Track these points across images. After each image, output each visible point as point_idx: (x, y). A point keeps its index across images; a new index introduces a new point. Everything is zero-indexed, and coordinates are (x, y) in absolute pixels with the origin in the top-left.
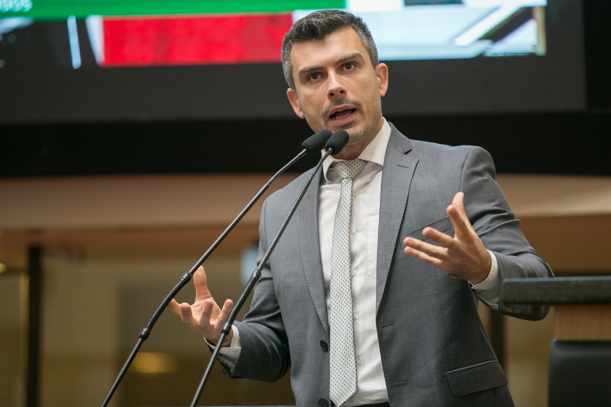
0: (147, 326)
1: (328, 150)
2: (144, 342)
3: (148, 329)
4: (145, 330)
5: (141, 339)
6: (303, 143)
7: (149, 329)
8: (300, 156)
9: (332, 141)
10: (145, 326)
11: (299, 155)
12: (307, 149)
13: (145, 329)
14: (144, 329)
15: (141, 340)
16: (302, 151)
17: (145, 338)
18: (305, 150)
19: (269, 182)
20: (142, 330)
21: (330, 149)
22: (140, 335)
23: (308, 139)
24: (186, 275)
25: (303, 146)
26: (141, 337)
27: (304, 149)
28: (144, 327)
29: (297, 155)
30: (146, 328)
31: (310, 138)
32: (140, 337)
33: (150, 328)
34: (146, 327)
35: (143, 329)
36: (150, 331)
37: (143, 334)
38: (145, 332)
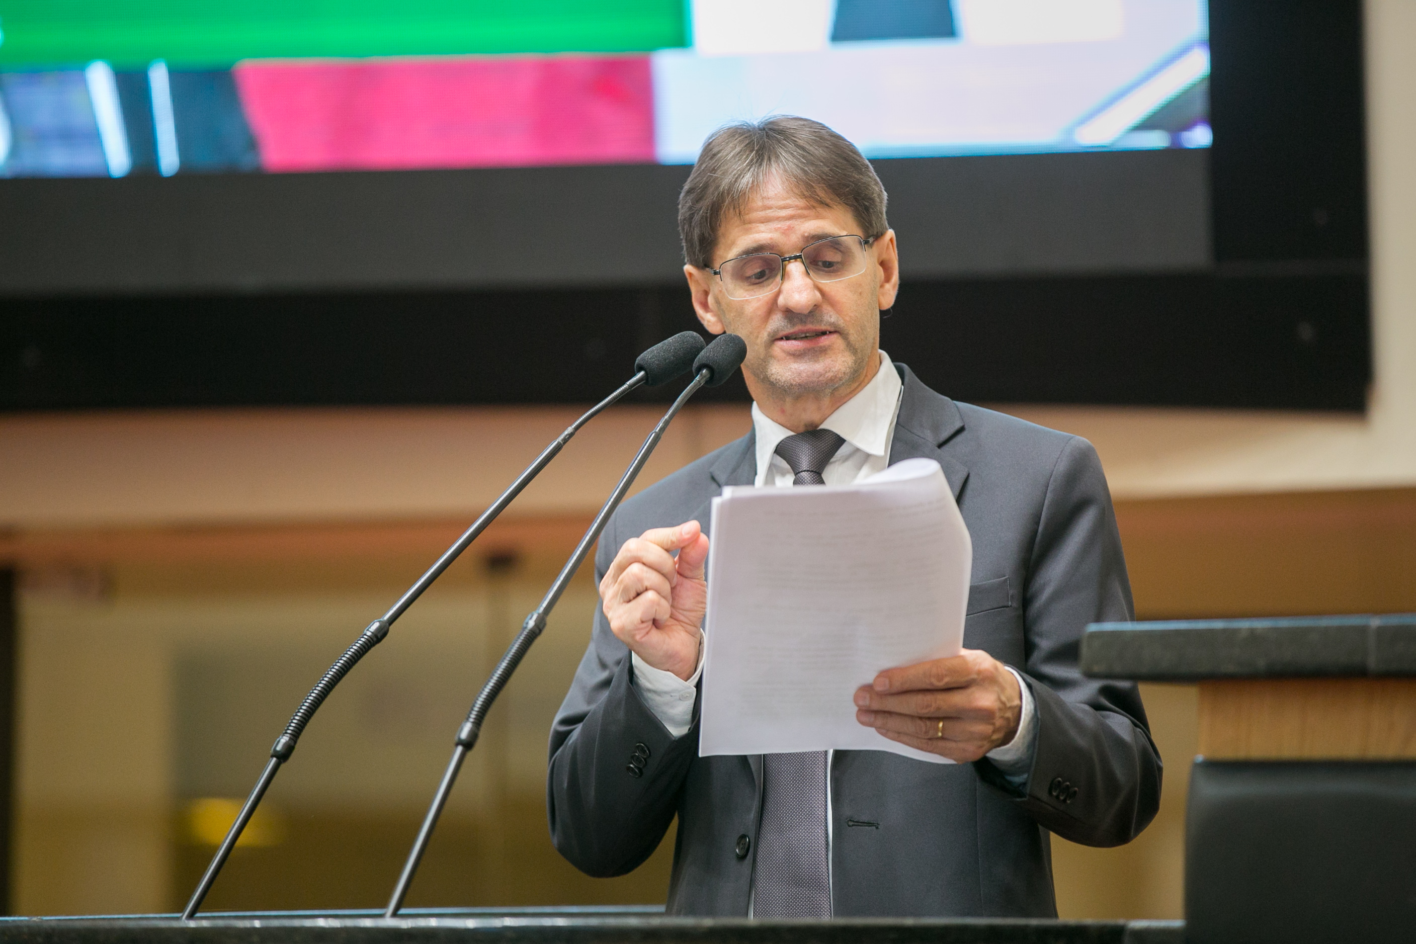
0: (289, 731)
1: (700, 373)
2: (283, 766)
3: (290, 739)
4: (284, 739)
5: (274, 759)
6: (637, 359)
7: (292, 737)
8: (631, 386)
9: (708, 354)
10: (284, 732)
11: (628, 383)
12: (646, 372)
13: (284, 737)
14: (282, 738)
15: (276, 761)
16: (634, 375)
17: (283, 757)
18: (642, 373)
19: (562, 437)
20: (278, 740)
21: (704, 371)
22: (272, 751)
23: (649, 350)
24: (375, 626)
25: (637, 365)
26: (276, 754)
27: (639, 371)
28: (282, 734)
29: (624, 384)
30: (287, 736)
31: (654, 348)
32: (272, 756)
33: (296, 735)
34: (286, 733)
35: (278, 737)
36: (295, 742)
37: (279, 748)
38: (285, 744)
